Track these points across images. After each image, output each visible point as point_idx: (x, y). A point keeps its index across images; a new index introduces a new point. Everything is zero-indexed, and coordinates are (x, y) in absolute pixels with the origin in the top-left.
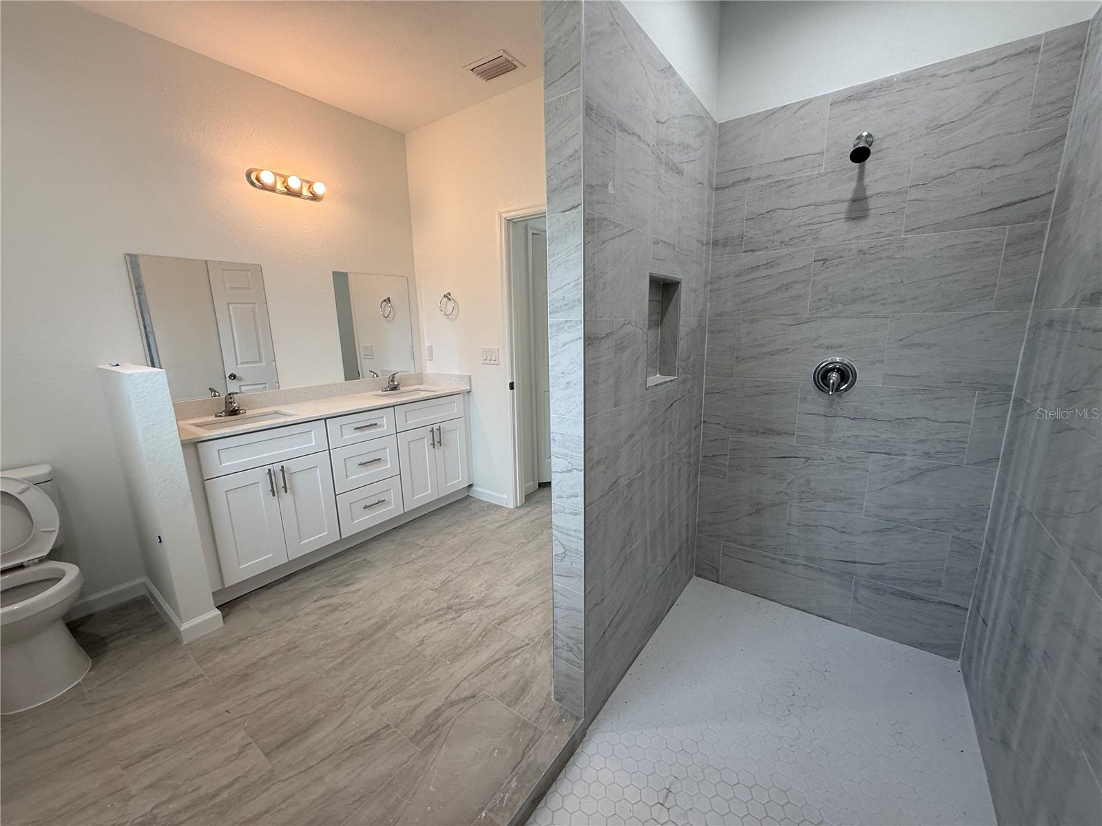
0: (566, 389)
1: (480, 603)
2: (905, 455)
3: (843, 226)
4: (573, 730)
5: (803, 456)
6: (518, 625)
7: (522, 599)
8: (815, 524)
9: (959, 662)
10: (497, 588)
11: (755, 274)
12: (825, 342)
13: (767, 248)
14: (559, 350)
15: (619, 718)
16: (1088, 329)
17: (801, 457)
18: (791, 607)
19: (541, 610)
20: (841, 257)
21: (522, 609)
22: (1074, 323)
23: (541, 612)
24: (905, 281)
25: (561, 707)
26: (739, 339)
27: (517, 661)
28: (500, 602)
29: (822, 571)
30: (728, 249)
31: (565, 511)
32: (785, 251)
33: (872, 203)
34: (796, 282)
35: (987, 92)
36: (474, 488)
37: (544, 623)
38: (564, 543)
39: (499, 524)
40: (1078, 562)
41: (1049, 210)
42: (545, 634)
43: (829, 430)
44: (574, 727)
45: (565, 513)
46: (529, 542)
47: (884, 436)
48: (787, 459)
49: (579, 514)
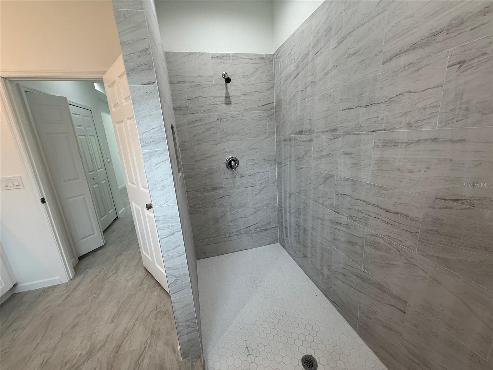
0: (162, 189)
1: (90, 353)
2: (256, 185)
3: (224, 106)
4: (201, 363)
5: (228, 195)
6: (130, 343)
7: (121, 329)
8: (237, 218)
9: (279, 243)
10: (97, 334)
11: (197, 124)
12: (227, 150)
13: (198, 113)
14: (152, 168)
15: (211, 339)
16: (301, 141)
17: (227, 195)
18: (234, 252)
19: (138, 324)
20: (226, 118)
21: (126, 333)
22: (294, 139)
23: (140, 325)
24: (246, 127)
25: (188, 359)
26: (195, 153)
27: (146, 361)
28: (106, 341)
29: (242, 234)
30: (182, 112)
31: (173, 257)
32: (206, 114)
33: (232, 99)
34: (213, 127)
35: (255, 68)
36: (19, 286)
37: (146, 330)
38: (175, 274)
39: (64, 297)
40: (316, 201)
41: (274, 107)
42: (151, 335)
43: (234, 183)
44: (201, 361)
45: (173, 258)
46: (99, 294)
47: (250, 181)
48: (223, 198)
49: (183, 254)
